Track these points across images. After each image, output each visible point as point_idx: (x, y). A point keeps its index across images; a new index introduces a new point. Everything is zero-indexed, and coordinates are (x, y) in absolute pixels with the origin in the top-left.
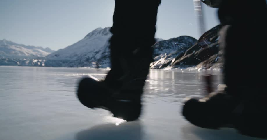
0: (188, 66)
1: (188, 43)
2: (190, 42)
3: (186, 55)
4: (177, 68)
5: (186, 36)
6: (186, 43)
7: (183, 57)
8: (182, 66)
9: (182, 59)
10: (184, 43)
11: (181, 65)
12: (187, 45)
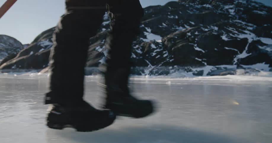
0: (24, 70)
1: (8, 43)
2: (10, 43)
3: (19, 57)
4: (6, 74)
5: (6, 36)
6: (5, 44)
7: (15, 58)
8: (14, 71)
9: (14, 61)
10: (3, 43)
11: (13, 69)
12: (7, 45)
